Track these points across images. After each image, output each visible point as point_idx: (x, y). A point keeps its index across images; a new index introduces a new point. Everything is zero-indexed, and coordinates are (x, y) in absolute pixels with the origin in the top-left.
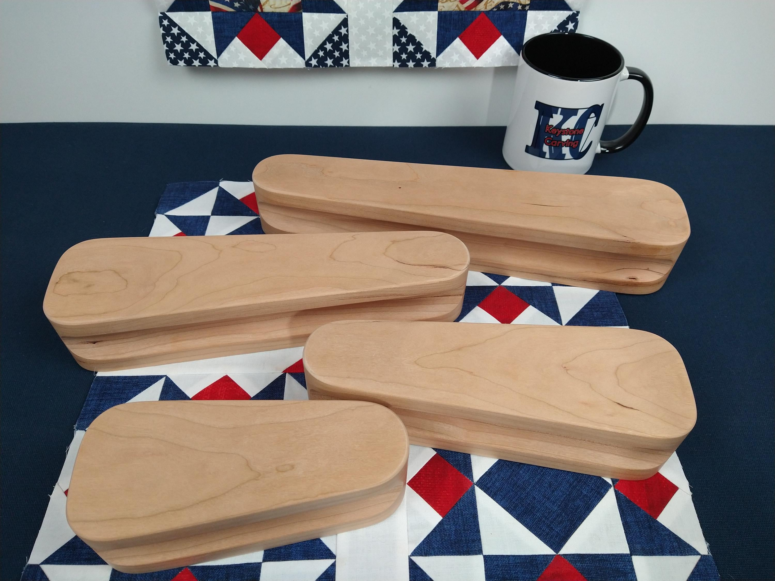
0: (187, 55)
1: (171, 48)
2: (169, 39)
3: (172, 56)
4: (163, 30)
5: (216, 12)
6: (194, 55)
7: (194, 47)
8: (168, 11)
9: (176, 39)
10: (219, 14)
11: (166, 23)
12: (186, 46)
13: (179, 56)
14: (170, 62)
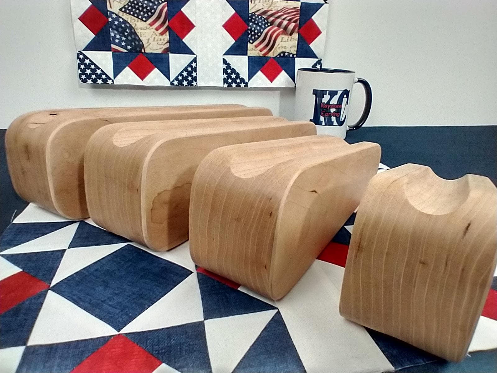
0: (94, 77)
1: (83, 72)
2: (82, 67)
3: (83, 77)
4: (79, 61)
5: (115, 52)
6: (99, 77)
7: (99, 72)
8: (84, 50)
9: (88, 67)
10: (117, 53)
11: (81, 56)
12: (94, 71)
13: (88, 77)
14: (82, 81)
